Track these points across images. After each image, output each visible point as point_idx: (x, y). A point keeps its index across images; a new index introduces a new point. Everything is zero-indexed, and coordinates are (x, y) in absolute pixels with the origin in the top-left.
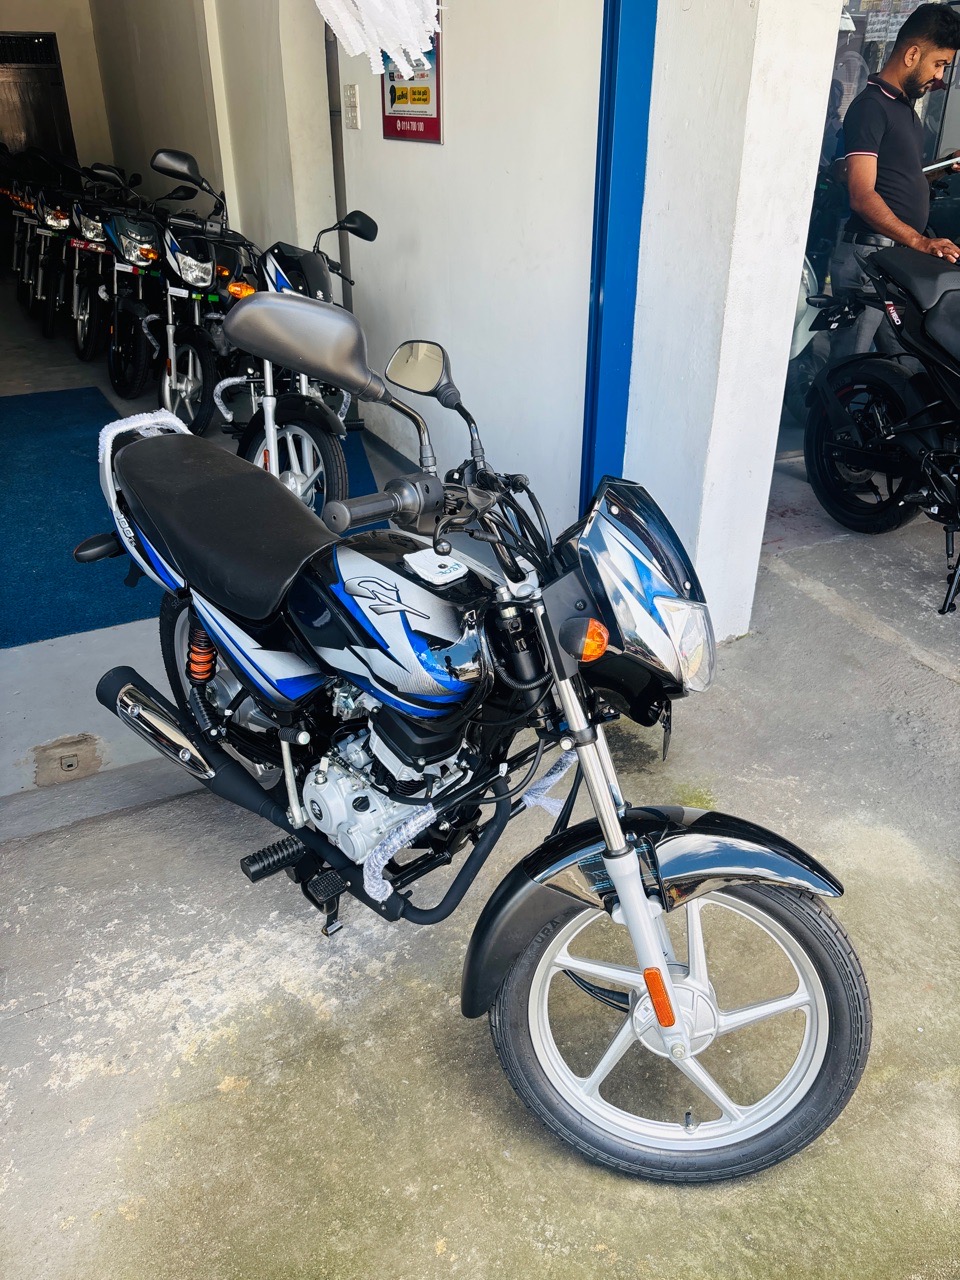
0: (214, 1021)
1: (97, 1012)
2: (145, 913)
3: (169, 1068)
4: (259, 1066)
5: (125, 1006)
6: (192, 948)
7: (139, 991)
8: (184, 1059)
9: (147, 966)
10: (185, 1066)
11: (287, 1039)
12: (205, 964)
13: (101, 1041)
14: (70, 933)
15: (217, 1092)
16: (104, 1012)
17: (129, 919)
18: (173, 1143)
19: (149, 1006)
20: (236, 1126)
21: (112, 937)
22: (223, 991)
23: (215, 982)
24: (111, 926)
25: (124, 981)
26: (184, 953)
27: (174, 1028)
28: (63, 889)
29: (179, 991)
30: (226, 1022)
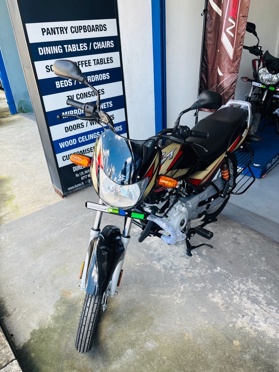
3: (231, 322)
4: (248, 350)
6: (273, 304)
9: (257, 296)
10: (234, 326)
12: (270, 312)
13: (228, 299)
14: (252, 270)
15: (232, 341)
16: (236, 294)
17: (268, 281)
21: (259, 281)
22: (265, 323)
23: (266, 319)
24: (262, 278)
26: (269, 303)
27: (243, 316)
28: (264, 259)
29: (256, 310)
30: (255, 330)
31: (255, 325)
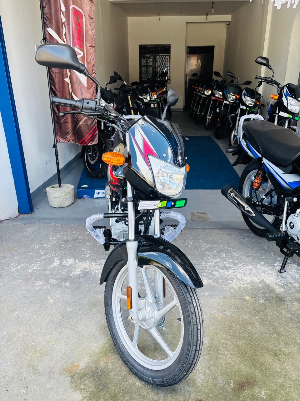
0: (244, 283)
1: (210, 270)
2: (224, 252)
3: (230, 289)
4: (257, 297)
5: (218, 271)
6: (237, 264)
7: (222, 269)
8: (235, 288)
9: (224, 264)
10: (235, 290)
11: (267, 294)
12: (241, 269)
13: (211, 277)
14: (203, 251)
15: (244, 299)
16: (212, 271)
17: (219, 252)
18: (232, 306)
19: (225, 273)
20: (250, 308)
21: (215, 255)
22: (246, 276)
23: (244, 273)
24: (214, 253)
25: (218, 266)
26: (235, 265)
27: (232, 280)
28: (201, 241)
29: (233, 272)
30: (247, 284)
31: (243, 281)
